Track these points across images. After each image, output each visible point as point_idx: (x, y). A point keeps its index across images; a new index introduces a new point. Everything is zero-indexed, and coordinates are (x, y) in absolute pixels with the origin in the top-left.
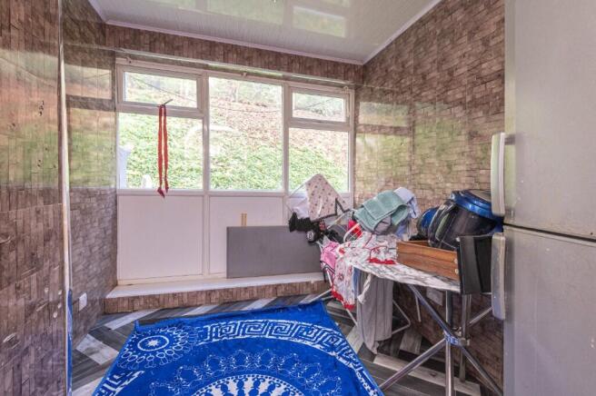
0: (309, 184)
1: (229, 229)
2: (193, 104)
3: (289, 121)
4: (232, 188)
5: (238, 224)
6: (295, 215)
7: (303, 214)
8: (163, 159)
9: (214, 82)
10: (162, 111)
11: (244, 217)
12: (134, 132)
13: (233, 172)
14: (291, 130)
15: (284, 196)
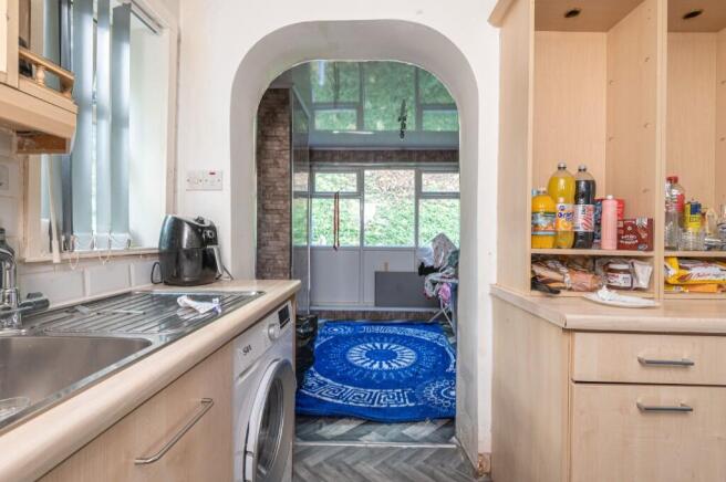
0: (434, 241)
1: (377, 274)
2: (354, 189)
3: (420, 194)
4: (379, 245)
5: (382, 269)
6: (423, 264)
7: (429, 263)
8: (336, 229)
9: (367, 173)
10: (337, 196)
11: (386, 265)
12: (321, 212)
13: (380, 231)
14: (420, 201)
15: (415, 250)
